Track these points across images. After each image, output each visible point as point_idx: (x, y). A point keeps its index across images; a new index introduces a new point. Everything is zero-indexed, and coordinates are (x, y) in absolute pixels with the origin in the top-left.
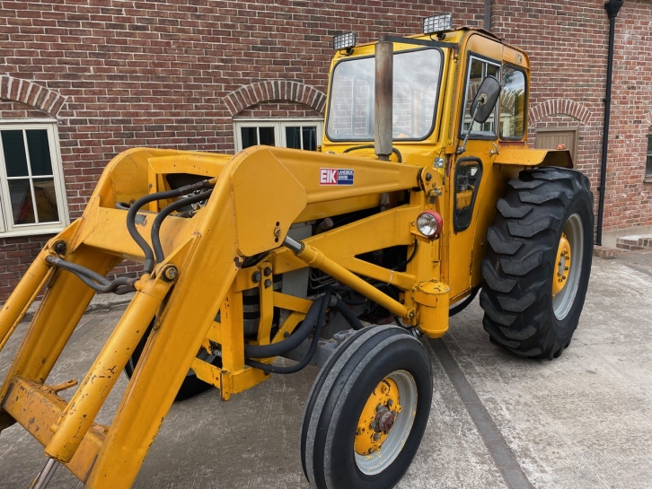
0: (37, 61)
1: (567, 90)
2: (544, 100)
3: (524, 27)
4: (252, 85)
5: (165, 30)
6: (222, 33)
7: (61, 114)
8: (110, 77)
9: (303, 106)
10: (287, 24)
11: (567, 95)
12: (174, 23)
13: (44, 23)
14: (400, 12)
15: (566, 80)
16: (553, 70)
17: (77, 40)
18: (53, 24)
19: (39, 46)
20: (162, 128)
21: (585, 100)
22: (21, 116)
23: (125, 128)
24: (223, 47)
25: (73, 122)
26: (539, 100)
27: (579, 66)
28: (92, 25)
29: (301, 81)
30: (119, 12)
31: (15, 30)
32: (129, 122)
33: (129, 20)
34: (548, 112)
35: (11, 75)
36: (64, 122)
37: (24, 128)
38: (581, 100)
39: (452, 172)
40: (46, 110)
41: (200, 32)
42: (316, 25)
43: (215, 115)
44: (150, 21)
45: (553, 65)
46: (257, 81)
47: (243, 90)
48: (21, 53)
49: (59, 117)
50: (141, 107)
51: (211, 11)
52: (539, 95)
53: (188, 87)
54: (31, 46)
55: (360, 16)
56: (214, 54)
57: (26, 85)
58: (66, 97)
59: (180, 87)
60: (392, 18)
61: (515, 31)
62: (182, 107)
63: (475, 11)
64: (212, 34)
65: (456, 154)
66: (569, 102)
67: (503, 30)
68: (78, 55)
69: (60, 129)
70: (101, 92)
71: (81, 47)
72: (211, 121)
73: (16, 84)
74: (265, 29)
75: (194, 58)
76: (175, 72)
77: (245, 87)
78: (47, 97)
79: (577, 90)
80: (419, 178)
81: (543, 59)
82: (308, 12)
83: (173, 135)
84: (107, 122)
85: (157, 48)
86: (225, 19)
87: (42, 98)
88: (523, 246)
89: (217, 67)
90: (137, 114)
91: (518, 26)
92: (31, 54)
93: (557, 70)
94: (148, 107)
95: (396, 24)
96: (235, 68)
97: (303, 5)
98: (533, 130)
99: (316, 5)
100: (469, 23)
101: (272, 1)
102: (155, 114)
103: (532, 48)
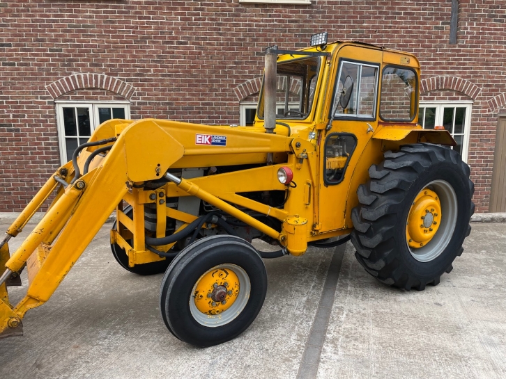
0: (121, 66)
3: (489, 29)
4: (255, 79)
5: (199, 44)
6: (236, 44)
7: (133, 99)
8: (163, 76)
9: (291, 94)
10: (283, 36)
12: (204, 39)
13: (126, 42)
14: (374, 22)
17: (145, 52)
18: (131, 42)
19: (122, 57)
20: (192, 108)
22: (110, 99)
23: (170, 108)
24: (236, 54)
25: (139, 103)
26: (503, 90)
28: (154, 43)
30: (171, 33)
31: (109, 47)
32: (172, 104)
33: (176, 38)
35: (106, 74)
36: (134, 103)
37: (111, 106)
39: (323, 143)
40: (124, 96)
41: (221, 44)
42: (305, 36)
43: (228, 100)
44: (189, 39)
46: (258, 76)
47: (248, 83)
48: (112, 61)
49: (131, 101)
50: (180, 94)
51: (229, 30)
53: (211, 81)
54: (118, 56)
55: (340, 27)
56: (230, 58)
57: (114, 80)
58: (136, 88)
59: (205, 81)
60: (367, 27)
61: (480, 33)
62: (206, 95)
63: (442, 19)
64: (229, 45)
65: (326, 131)
67: (468, 33)
68: (144, 61)
69: (131, 108)
70: (156, 85)
71: (146, 56)
72: (225, 104)
73: (108, 79)
74: (266, 40)
75: (216, 62)
76: (202, 72)
77: (249, 81)
78: (125, 88)
80: (290, 145)
82: (299, 26)
83: (199, 113)
84: (159, 104)
85: (193, 56)
86: (238, 35)
87: (122, 89)
88: (377, 199)
89: (231, 68)
90: (177, 99)
91: (483, 29)
92: (117, 61)
94: (184, 95)
95: (370, 32)
96: (243, 68)
97: (296, 21)
98: (495, 115)
99: (306, 21)
100: (436, 28)
101: (273, 21)
102: (189, 99)
103: (496, 47)
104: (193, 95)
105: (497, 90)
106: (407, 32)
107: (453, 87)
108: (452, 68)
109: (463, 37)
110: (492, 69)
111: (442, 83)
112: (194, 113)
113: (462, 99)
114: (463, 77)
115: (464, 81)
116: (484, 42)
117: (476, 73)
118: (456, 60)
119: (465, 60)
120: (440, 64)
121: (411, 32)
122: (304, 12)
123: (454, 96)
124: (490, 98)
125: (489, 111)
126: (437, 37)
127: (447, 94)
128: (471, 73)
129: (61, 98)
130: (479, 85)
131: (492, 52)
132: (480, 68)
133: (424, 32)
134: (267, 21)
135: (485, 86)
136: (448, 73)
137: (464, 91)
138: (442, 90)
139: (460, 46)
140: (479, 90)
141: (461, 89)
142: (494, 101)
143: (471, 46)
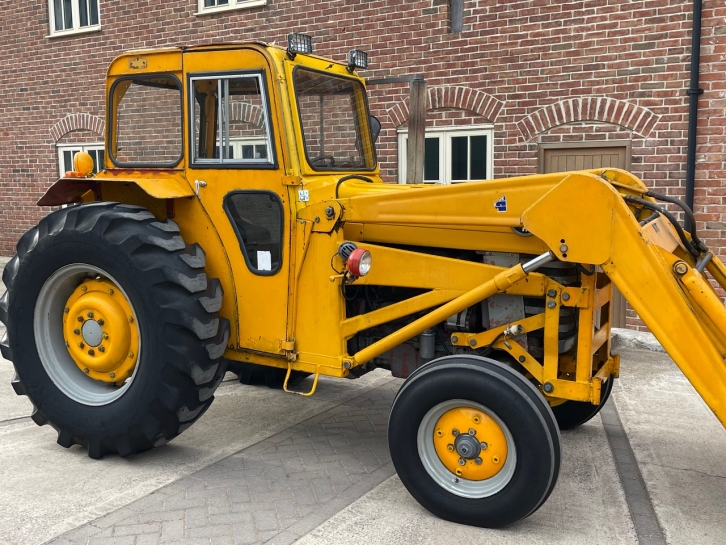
1: (598, 83)
2: (551, 101)
8: (133, 111)
9: (252, 126)
11: (598, 91)
14: (341, 17)
15: (596, 67)
16: (569, 54)
21: (642, 95)
26: (543, 102)
27: (626, 40)
29: (249, 102)
31: (92, 83)
32: (141, 144)
34: (560, 117)
35: (90, 113)
37: (96, 149)
38: (632, 95)
45: (570, 46)
48: (94, 98)
50: (147, 132)
52: (543, 95)
60: (333, 26)
66: (604, 102)
67: (475, 12)
79: (621, 81)
81: (548, 41)
93: (576, 53)
95: (336, 31)
97: (252, 30)
98: (531, 148)
99: (263, 28)
100: (425, 12)
101: (228, 33)
102: (155, 137)
103: (527, 28)
104: (158, 132)
105: (534, 103)
106: (385, 25)
107: (457, 103)
108: (454, 73)
109: (469, 20)
110: (521, 66)
111: (440, 98)
112: (160, 153)
113: (476, 121)
114: (472, 86)
115: (474, 93)
116: (505, 23)
117: (494, 76)
118: (459, 58)
119: (474, 57)
120: (435, 67)
121: (390, 24)
122: (260, 16)
123: (463, 117)
124: (521, 118)
125: (521, 140)
126: (428, 26)
127: (451, 115)
128: (486, 77)
129: (60, 141)
130: (499, 97)
131: (520, 37)
132: (500, 68)
133: (407, 22)
134: (223, 33)
135: (510, 97)
136: (448, 81)
137: (475, 108)
138: (441, 109)
139: (464, 35)
140: (500, 105)
141: (470, 105)
142: (528, 123)
143: (483, 33)
